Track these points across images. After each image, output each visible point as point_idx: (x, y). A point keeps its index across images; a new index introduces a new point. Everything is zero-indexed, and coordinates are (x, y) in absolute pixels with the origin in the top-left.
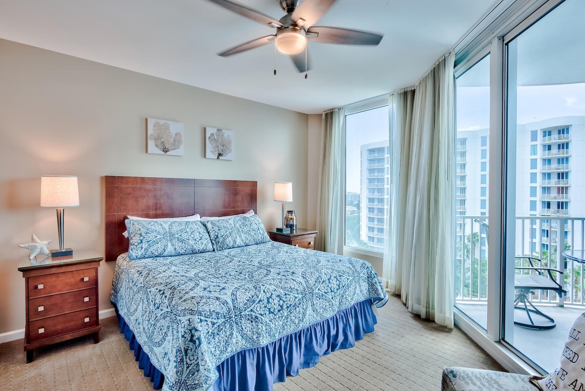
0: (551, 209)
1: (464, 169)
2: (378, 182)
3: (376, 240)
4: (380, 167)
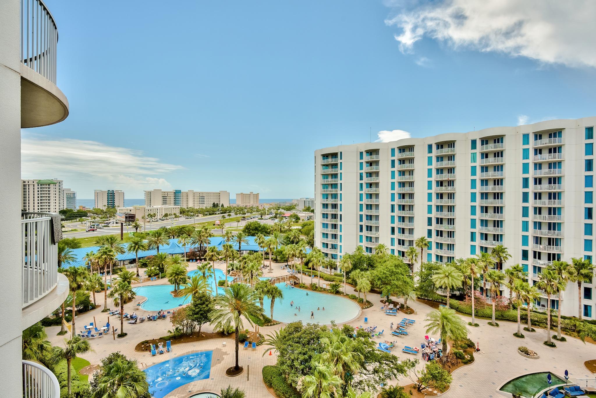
0: (489, 214)
1: (412, 175)
2: (332, 188)
3: (330, 246)
4: (333, 173)
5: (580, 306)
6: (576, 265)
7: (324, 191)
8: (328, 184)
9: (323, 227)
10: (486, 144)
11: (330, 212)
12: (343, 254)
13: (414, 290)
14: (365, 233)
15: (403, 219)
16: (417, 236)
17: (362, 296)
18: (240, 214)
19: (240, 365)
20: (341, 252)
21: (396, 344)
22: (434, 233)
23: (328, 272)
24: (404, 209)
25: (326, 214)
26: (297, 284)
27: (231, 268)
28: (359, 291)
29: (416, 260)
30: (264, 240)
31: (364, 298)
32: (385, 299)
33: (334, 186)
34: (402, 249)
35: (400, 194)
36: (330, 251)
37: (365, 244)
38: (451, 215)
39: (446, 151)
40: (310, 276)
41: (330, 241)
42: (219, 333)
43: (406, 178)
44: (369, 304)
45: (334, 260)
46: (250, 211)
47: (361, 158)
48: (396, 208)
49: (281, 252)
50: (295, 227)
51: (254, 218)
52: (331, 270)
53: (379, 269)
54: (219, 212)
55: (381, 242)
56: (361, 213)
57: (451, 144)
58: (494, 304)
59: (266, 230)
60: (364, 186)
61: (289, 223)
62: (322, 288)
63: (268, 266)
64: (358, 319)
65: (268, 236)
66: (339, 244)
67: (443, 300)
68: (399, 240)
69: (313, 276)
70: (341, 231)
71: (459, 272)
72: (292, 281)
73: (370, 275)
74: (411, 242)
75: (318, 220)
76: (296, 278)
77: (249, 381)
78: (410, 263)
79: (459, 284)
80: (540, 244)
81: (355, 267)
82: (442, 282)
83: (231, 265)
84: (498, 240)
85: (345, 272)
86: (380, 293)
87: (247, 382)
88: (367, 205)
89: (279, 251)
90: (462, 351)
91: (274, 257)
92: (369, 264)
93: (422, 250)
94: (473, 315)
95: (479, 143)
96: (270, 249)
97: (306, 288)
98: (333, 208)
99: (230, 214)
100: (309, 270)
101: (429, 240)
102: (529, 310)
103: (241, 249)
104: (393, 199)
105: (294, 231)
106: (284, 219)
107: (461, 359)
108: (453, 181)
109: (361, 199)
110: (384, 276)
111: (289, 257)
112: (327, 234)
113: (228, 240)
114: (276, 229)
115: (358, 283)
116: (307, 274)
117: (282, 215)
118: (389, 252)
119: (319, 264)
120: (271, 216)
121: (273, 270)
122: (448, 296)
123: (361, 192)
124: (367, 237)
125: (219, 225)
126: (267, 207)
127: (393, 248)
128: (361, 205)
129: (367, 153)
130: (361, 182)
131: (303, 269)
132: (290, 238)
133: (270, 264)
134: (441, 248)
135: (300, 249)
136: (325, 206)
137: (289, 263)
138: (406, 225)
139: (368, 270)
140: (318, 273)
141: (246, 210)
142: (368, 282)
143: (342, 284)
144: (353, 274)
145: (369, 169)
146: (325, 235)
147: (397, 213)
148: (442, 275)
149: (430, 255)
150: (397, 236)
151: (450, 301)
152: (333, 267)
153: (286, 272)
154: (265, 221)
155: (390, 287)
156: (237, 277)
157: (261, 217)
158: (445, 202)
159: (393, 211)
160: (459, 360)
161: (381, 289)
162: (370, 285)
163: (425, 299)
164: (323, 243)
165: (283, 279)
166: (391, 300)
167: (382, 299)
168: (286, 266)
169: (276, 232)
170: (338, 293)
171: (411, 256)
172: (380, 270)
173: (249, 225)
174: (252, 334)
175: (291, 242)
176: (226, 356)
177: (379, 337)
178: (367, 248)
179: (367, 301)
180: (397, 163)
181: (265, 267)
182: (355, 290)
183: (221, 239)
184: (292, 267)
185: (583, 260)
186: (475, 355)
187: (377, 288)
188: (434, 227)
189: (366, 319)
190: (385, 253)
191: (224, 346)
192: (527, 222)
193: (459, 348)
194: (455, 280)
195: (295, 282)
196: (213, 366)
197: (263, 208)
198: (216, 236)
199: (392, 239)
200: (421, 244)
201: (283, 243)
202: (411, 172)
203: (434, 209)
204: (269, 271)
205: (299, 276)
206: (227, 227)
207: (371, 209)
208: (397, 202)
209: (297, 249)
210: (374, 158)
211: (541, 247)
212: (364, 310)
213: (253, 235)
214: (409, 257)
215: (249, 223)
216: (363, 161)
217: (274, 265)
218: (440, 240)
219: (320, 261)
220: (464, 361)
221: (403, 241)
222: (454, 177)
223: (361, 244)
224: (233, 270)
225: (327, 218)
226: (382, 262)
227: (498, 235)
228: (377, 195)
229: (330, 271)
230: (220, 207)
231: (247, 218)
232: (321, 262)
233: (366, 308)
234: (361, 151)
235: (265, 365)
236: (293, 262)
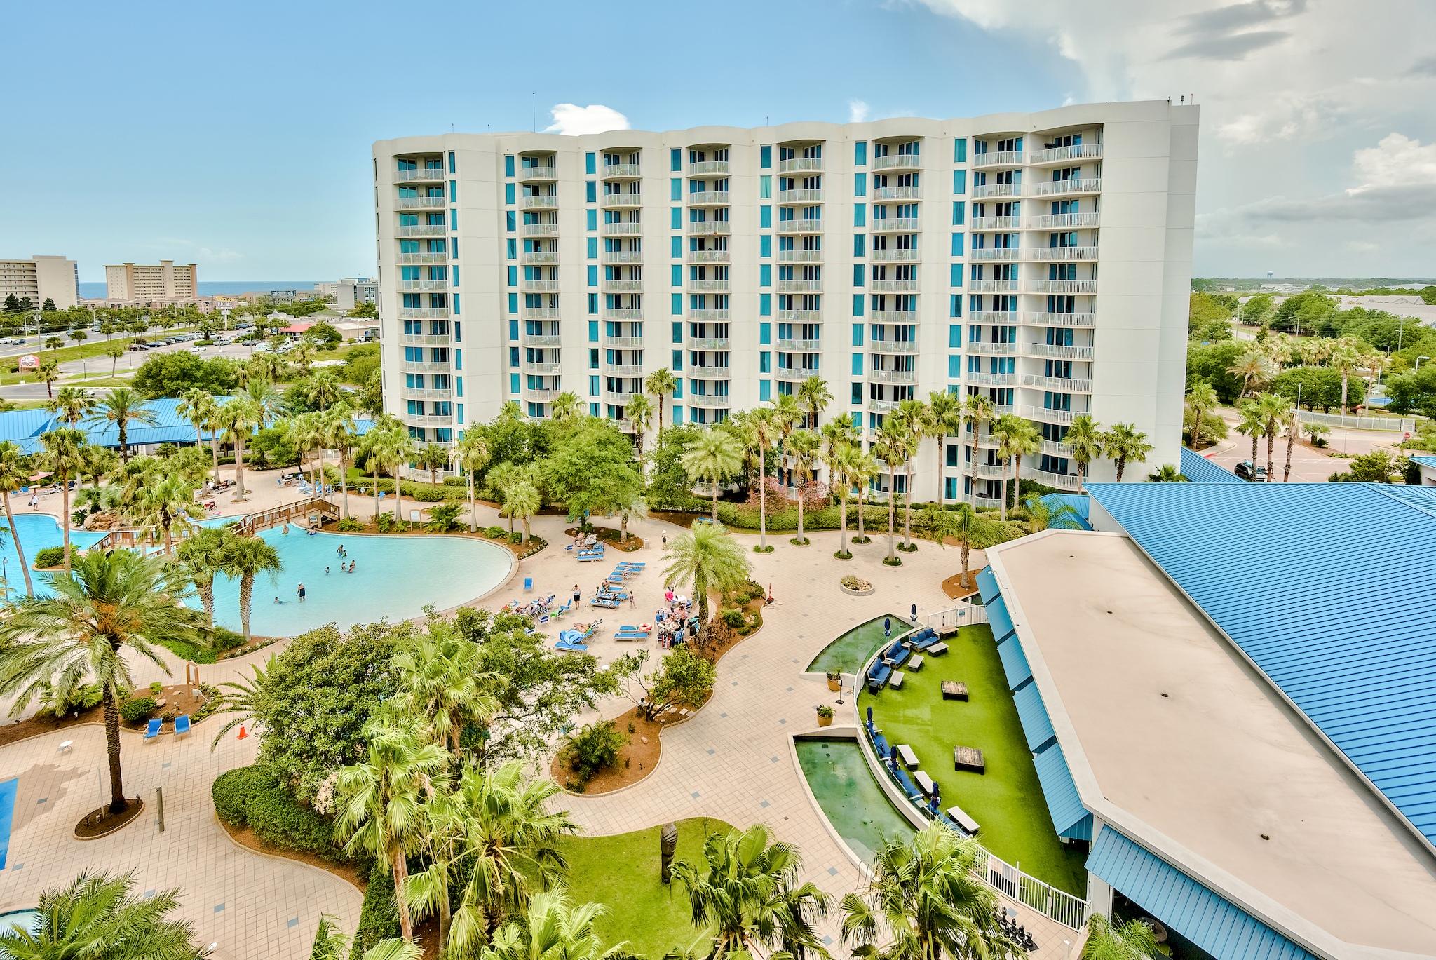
0: (794, 311)
1: (637, 222)
2: (430, 250)
3: (429, 409)
4: (432, 208)
5: (940, 480)
6: (935, 404)
7: (407, 260)
8: (418, 240)
9: (409, 358)
10: (790, 158)
11: (427, 316)
12: (466, 426)
13: (643, 495)
14: (525, 368)
15: (617, 328)
16: (648, 369)
17: (518, 527)
18: (121, 330)
19: (128, 794)
20: (461, 421)
21: (601, 627)
22: (686, 359)
23: (424, 478)
24: (618, 305)
25: (416, 322)
26: (333, 521)
27: (87, 506)
28: (510, 516)
29: (647, 424)
30: (212, 408)
31: (523, 531)
32: (578, 524)
33: (436, 244)
34: (617, 400)
35: (609, 268)
36: (429, 422)
37: (525, 395)
38: (721, 316)
39: (709, 168)
40: (372, 495)
41: (429, 394)
42: (43, 717)
43: (623, 229)
44: (538, 543)
45: (441, 445)
46: (164, 321)
47: (510, 171)
48: (601, 302)
49: (278, 438)
50: (326, 363)
51: (178, 341)
52: (434, 471)
53: (559, 456)
54: (34, 328)
55: (565, 387)
56: (513, 317)
57: (721, 152)
58: (801, 500)
59: (223, 377)
60: (520, 246)
61: (303, 353)
62: (408, 523)
63: (234, 484)
64: (509, 585)
65: (229, 394)
66: (455, 400)
67: (704, 507)
68: (610, 380)
69: (382, 493)
70: (459, 366)
71: (737, 442)
72: (316, 516)
73: (538, 471)
74: (636, 383)
75: (392, 341)
76: (330, 505)
77: (164, 834)
78: (635, 432)
79: (737, 468)
80: (882, 369)
81: (498, 456)
82: (703, 467)
83: (89, 495)
84: (810, 367)
85: (471, 472)
86: (565, 512)
87: (159, 838)
88: (529, 296)
89: (267, 437)
90: (739, 610)
91: (253, 454)
92: (536, 445)
93: (661, 398)
94: (763, 529)
95: (775, 153)
96: (236, 431)
97: (361, 529)
98: (434, 305)
99: (81, 333)
100: (369, 480)
101: (676, 374)
102: (861, 503)
103: (127, 442)
104: (592, 281)
105: (318, 375)
106: (288, 339)
107: (737, 627)
108: (725, 239)
109: (512, 281)
110: (571, 470)
111: (301, 449)
112: (420, 377)
113: (72, 415)
114: (257, 373)
115: (507, 495)
116: (362, 491)
117: (282, 329)
118: (586, 411)
119: (397, 459)
120: (244, 332)
121: (249, 492)
122: (715, 496)
123: (512, 263)
124: (530, 377)
125: (34, 370)
126: (226, 307)
127: (595, 399)
128: (513, 297)
129: (524, 159)
130: (512, 235)
131: (349, 480)
132: (307, 396)
133: (239, 477)
134: (702, 392)
135: (336, 423)
136: (412, 300)
137: (305, 468)
138: (625, 344)
139: (532, 460)
140: (397, 485)
141: (147, 319)
142: (533, 490)
143: (465, 505)
144: (492, 475)
145: (533, 203)
146: (416, 380)
147: (604, 314)
148: (703, 453)
149: (678, 409)
150: (606, 369)
151: (718, 507)
152: (439, 462)
153: (297, 494)
154: (220, 350)
155: (588, 495)
156: (114, 529)
157: (207, 337)
158: (710, 286)
159: (593, 309)
160: (735, 631)
161: (564, 502)
162: (540, 497)
163: (667, 511)
164: (411, 403)
165: (284, 514)
166: (590, 525)
167: (569, 526)
168: (295, 475)
169: (256, 381)
170: (453, 528)
171: (636, 417)
172: (562, 457)
173: (156, 364)
174: (177, 692)
175: (309, 407)
176: (74, 781)
177: (560, 619)
178: (531, 405)
179: (533, 538)
180: (600, 190)
181: (220, 486)
182: (501, 516)
183: (44, 416)
184: (312, 479)
185: (946, 395)
186: (765, 612)
187: (557, 501)
188: (688, 344)
189: (528, 583)
190: (577, 414)
191: (67, 751)
192: (861, 326)
193: (734, 604)
194: (728, 460)
195: (324, 518)
196: (19, 827)
197: (213, 310)
198: (23, 408)
199: (593, 379)
200: (659, 385)
201: (282, 410)
202: (634, 215)
203: (686, 302)
204: (235, 498)
205: (337, 499)
206: (68, 374)
207: (539, 305)
208: (603, 286)
209: (326, 425)
210: (542, 173)
211: (884, 374)
212: (523, 561)
213: (173, 394)
214: (633, 419)
215: (157, 359)
216: (515, 180)
217: (251, 477)
218: (699, 373)
219: (398, 452)
220: (742, 629)
221: (619, 381)
222: (728, 228)
223: (515, 396)
224: (96, 509)
225: (419, 333)
226: (567, 436)
227: (810, 355)
228: (554, 271)
229: (431, 474)
230: (38, 312)
231: (153, 343)
232: (402, 455)
233: (530, 555)
234: (509, 153)
235: (223, 772)
236: (317, 464)
